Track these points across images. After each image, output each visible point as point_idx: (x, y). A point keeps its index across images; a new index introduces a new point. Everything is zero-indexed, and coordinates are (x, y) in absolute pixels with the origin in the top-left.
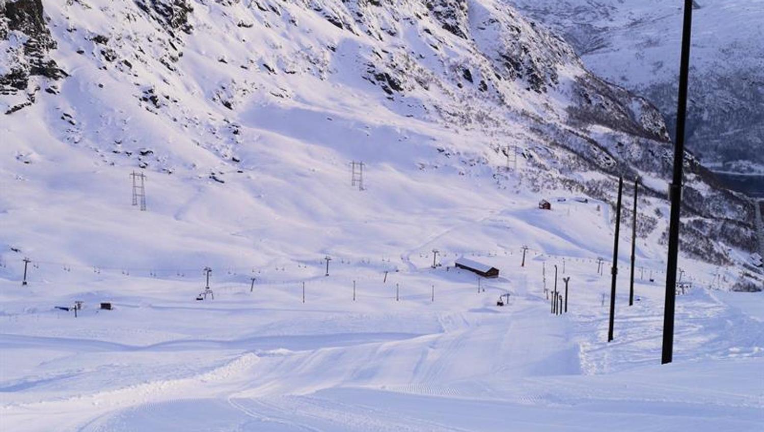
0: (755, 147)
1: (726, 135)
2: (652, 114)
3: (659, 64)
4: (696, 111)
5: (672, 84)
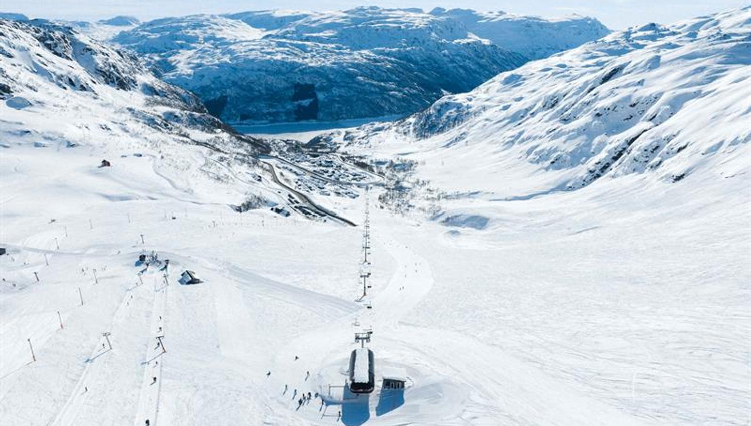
0: (253, 113)
1: (240, 108)
4: (223, 97)
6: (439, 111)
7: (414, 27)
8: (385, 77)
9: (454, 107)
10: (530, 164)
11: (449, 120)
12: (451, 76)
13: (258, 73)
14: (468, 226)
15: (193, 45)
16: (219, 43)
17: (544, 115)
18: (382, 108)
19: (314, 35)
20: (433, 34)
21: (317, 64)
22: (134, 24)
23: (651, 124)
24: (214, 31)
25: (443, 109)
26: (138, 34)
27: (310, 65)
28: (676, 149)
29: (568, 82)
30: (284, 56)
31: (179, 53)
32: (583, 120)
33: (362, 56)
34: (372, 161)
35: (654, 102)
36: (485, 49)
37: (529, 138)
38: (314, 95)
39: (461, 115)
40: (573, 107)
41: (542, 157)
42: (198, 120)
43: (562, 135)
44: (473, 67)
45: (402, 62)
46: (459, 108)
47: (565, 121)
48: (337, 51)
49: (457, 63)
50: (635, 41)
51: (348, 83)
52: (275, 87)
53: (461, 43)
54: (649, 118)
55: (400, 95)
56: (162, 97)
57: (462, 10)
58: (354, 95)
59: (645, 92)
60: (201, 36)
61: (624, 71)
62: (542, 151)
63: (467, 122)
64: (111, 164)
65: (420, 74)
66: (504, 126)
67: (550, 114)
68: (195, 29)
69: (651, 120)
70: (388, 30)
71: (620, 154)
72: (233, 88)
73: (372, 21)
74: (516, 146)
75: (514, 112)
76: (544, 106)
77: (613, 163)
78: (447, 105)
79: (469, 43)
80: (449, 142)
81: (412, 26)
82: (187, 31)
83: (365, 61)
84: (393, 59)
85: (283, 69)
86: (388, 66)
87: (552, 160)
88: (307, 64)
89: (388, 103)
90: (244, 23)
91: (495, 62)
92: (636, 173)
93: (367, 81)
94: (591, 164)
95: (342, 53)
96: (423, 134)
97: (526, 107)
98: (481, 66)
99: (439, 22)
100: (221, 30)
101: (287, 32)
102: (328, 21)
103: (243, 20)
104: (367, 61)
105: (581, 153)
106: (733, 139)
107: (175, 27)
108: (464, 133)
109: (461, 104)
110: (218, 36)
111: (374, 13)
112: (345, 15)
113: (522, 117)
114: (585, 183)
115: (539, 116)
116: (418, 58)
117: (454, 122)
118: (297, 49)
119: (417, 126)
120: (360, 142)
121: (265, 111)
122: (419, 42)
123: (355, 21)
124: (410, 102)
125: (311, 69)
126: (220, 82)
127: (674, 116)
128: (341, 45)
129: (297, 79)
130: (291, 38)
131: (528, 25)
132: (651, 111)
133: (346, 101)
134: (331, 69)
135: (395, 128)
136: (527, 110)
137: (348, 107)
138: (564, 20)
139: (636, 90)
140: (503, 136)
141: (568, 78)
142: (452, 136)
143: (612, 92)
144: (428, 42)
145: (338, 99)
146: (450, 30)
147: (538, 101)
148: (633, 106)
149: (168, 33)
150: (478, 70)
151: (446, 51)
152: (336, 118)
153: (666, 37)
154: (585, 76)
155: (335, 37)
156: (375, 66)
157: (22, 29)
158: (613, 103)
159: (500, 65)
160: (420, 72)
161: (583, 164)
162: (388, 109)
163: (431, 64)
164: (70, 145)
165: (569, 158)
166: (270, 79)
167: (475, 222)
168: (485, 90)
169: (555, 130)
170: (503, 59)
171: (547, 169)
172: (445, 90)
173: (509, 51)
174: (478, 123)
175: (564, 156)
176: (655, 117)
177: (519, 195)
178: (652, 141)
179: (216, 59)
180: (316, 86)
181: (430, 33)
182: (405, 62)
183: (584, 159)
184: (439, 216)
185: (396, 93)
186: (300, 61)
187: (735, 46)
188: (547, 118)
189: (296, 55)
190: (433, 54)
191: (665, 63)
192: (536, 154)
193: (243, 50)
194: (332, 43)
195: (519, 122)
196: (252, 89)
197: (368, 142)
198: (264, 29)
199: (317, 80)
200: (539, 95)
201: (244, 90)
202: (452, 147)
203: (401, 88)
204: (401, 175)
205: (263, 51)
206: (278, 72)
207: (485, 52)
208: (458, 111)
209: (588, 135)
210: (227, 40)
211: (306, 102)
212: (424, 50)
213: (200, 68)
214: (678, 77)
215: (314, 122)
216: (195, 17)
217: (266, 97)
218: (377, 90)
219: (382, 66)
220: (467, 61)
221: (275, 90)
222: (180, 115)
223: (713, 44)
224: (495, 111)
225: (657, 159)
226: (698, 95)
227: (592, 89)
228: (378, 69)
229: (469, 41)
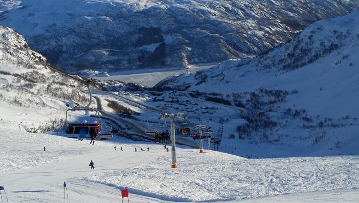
0: (92, 61)
1: (76, 57)
2: (16, 36)
3: (36, 25)
4: (59, 46)
5: (44, 34)
6: (310, 37)
38: (161, 39)
52: (117, 32)
72: (69, 36)
85: (125, 13)
93: (221, 20)
108: (346, 57)
121: (106, 58)
126: (55, 30)
129: (141, 23)
133: (198, 44)
160: (283, 8)
185: (256, 31)
197: (224, 78)
199: (164, 22)
211: (151, 47)
217: (106, 43)
218: (234, 29)
221: (117, 36)
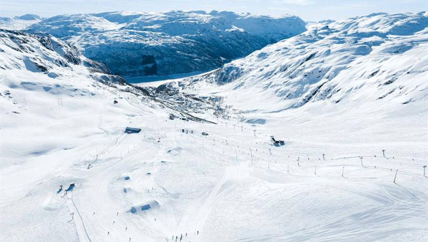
6: (227, 71)
7: (203, 23)
8: (191, 51)
9: (235, 69)
10: (277, 97)
11: (233, 76)
12: (224, 49)
13: (122, 49)
14: (258, 123)
15: (79, 33)
16: (94, 32)
17: (282, 74)
18: (192, 68)
19: (149, 27)
20: (214, 26)
21: (154, 45)
22: (37, 19)
23: (327, 80)
24: (89, 25)
25: (229, 70)
26: (45, 26)
27: (151, 45)
28: (337, 90)
29: (290, 59)
30: (135, 40)
31: (72, 38)
32: (299, 77)
33: (177, 40)
34: (200, 97)
35: (328, 71)
36: (241, 34)
37: (275, 85)
38: (154, 62)
39: (239, 73)
40: (294, 71)
41: (282, 94)
42: (116, 79)
43: (290, 84)
44: (236, 44)
45: (199, 42)
46: (237, 70)
47: (291, 78)
48: (163, 36)
49: (227, 42)
50: (320, 35)
51: (172, 55)
52: (132, 57)
53: (229, 31)
54: (327, 77)
55: (199, 60)
56: (93, 67)
57: (228, 12)
58: (176, 61)
59: (324, 66)
60: (82, 28)
61: (316, 56)
62: (282, 91)
63: (242, 77)
64: (118, 102)
65: (209, 49)
66: (262, 79)
67: (284, 74)
68: (78, 23)
69: (327, 78)
70: (189, 25)
71: (315, 92)
72: (109, 58)
73: (180, 19)
74: (269, 89)
75: (266, 72)
76: (280, 70)
77: (313, 96)
78: (231, 68)
79: (233, 31)
80: (236, 87)
81: (202, 22)
82: (75, 24)
83: (179, 42)
84: (194, 41)
85: (136, 47)
86: (192, 45)
87: (287, 95)
88: (148, 44)
89: (194, 65)
90: (105, 20)
91: (247, 41)
92: (322, 100)
93: (182, 54)
94: (304, 96)
95: (166, 38)
96: (221, 82)
97: (272, 70)
98: (240, 43)
99: (216, 20)
100: (93, 24)
101: (133, 25)
102: (155, 19)
103: (104, 18)
104: (181, 42)
105: (299, 92)
106: (356, 87)
107: (67, 22)
108: (243, 83)
109: (238, 68)
110: (92, 28)
111: (180, 15)
112: (164, 16)
113: (270, 75)
114: (302, 105)
115: (279, 74)
116: (207, 40)
117: (236, 77)
118: (141, 36)
119: (216, 79)
120: (189, 87)
121: (128, 70)
122: (207, 31)
123: (171, 19)
124: (205, 64)
125: (151, 47)
126: (102, 55)
127: (336, 77)
128: (164, 33)
129: (144, 53)
130: (136, 29)
131: (263, 21)
132: (327, 75)
133: (172, 64)
134: (162, 47)
135: (205, 80)
136: (272, 72)
137: (173, 68)
138: (282, 17)
139: (321, 65)
140: (263, 84)
141: (290, 56)
142: (237, 84)
143: (311, 65)
144: (211, 31)
145: (167, 63)
146: (222, 24)
147: (277, 67)
148: (320, 72)
149: (63, 25)
150: (238, 46)
151: (221, 36)
152: (167, 74)
153: (334, 33)
154: (298, 56)
155: (161, 28)
156: (185, 45)
157: (33, 37)
158: (312, 71)
159: (250, 43)
160: (208, 48)
161: (300, 96)
162: (194, 68)
163: (214, 43)
164: (93, 95)
165: (294, 94)
166: (130, 53)
167: (260, 122)
168: (249, 60)
169: (286, 82)
170: (251, 39)
171: (285, 99)
172: (222, 57)
173: (254, 35)
174: (248, 78)
175: (292, 93)
176: (328, 77)
177: (275, 110)
178: (327, 87)
179: (96, 42)
180: (155, 56)
181: (212, 26)
182: (200, 43)
183: (300, 94)
184: (244, 120)
185: (198, 59)
186: (145, 43)
187: (359, 47)
188: (282, 76)
189: (141, 39)
190: (215, 38)
191: (332, 53)
192: (280, 92)
193: (111, 37)
194: (159, 32)
195: (269, 77)
196: (119, 59)
197: (193, 87)
198: (117, 23)
199: (155, 53)
200: (277, 64)
201: (115, 59)
202: (238, 90)
203: (200, 57)
204: (217, 103)
205: (123, 37)
206: (133, 49)
207: (241, 36)
208: (237, 71)
209: (302, 84)
210: (98, 30)
211: (150, 65)
212: (209, 35)
213: (89, 47)
214: (338, 60)
215: (155, 76)
216: (77, 16)
217: (127, 63)
218: (188, 58)
219: (189, 45)
220: (233, 41)
221: (132, 59)
222: (108, 77)
223: (351, 46)
224: (256, 71)
225: (330, 94)
226: (345, 68)
227: (302, 63)
228: (187, 47)
229: (233, 30)
